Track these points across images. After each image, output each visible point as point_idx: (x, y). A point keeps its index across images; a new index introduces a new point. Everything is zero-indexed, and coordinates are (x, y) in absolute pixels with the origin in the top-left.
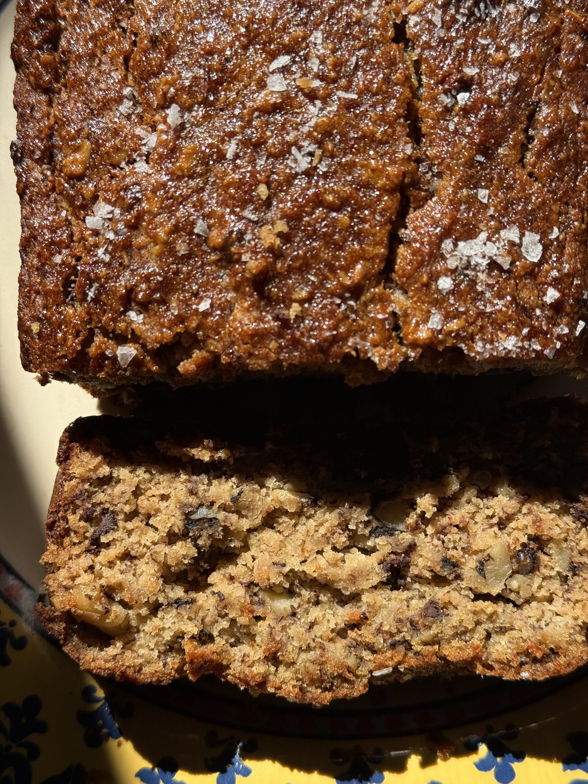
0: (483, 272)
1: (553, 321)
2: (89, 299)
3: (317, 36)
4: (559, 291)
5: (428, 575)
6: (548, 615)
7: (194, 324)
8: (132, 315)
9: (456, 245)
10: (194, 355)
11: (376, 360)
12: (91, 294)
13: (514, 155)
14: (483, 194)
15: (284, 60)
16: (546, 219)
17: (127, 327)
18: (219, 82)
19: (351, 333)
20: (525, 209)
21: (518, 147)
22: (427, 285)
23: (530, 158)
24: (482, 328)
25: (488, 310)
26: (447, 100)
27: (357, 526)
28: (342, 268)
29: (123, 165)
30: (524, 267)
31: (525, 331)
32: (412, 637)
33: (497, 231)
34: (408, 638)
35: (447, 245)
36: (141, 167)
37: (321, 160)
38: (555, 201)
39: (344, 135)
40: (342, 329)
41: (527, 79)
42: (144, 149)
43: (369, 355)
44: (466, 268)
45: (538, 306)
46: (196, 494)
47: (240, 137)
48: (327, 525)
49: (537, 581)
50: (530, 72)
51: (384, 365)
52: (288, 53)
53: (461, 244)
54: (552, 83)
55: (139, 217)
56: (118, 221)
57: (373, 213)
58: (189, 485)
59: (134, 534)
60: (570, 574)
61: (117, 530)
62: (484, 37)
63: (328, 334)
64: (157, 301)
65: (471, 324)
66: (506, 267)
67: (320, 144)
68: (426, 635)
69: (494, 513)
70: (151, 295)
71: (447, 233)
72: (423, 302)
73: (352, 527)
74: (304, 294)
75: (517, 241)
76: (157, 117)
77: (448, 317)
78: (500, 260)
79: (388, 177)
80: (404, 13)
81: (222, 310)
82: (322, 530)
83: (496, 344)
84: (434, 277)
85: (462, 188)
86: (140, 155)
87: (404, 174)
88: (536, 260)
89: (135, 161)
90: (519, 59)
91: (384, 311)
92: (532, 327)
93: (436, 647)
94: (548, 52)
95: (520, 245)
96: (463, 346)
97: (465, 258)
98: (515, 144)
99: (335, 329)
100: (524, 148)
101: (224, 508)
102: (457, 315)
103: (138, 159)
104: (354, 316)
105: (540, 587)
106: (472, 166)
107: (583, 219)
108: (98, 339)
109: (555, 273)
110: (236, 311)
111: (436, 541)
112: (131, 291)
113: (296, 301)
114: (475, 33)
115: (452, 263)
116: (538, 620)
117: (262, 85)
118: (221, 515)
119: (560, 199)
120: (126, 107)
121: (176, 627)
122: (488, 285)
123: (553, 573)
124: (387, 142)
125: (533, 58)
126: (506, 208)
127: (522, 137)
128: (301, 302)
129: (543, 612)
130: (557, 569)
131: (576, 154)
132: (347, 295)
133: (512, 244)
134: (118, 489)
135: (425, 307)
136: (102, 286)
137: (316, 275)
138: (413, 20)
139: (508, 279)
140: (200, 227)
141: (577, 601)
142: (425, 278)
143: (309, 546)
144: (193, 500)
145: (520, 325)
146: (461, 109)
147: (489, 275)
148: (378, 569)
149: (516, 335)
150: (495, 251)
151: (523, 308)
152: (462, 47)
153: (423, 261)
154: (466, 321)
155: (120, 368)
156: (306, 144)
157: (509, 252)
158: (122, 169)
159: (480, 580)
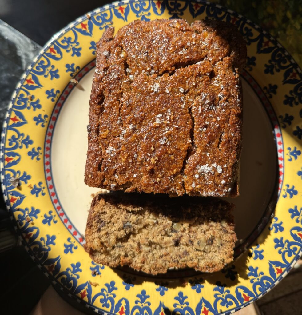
0: (206, 174)
1: (223, 188)
2: (105, 171)
3: (169, 110)
4: (225, 181)
5: (185, 244)
6: (214, 256)
7: (132, 180)
8: (116, 176)
9: (200, 167)
10: (131, 188)
11: (178, 193)
12: (105, 170)
13: (216, 145)
14: (208, 154)
15: (160, 115)
16: (223, 162)
17: (114, 179)
18: (143, 119)
19: (172, 186)
20: (218, 159)
21: (217, 143)
22: (192, 176)
23: (220, 146)
24: (205, 188)
25: (207, 184)
26: (201, 130)
27: (168, 230)
28: (171, 170)
29: (117, 137)
30: (217, 174)
31: (216, 190)
32: (179, 260)
33: (211, 164)
34: (178, 260)
35: (198, 166)
36: (121, 138)
37: (168, 141)
38: (226, 157)
39: (174, 136)
40: (170, 185)
41: (221, 126)
42: (123, 133)
43: (176, 192)
44: (202, 173)
45: (220, 184)
46: (127, 219)
47: (148, 134)
48: (160, 229)
49: (212, 247)
50: (222, 124)
51: (180, 195)
52: (161, 113)
53: (202, 167)
54: (227, 127)
55: (120, 152)
56: (114, 152)
57: (180, 156)
58: (125, 216)
59: (109, 227)
60: (220, 246)
61: (105, 226)
62: (211, 114)
63: (166, 187)
64: (123, 173)
65: (202, 187)
66: (213, 173)
67: (168, 138)
68: (183, 259)
69: (203, 229)
70: (121, 172)
71: (198, 163)
72: (191, 180)
73: (166, 230)
74: (161, 176)
75: (216, 167)
76: (126, 126)
77: (196, 184)
78: (211, 172)
79: (184, 148)
80: (191, 106)
81: (139, 177)
82: (159, 230)
83: (208, 193)
84: (194, 174)
85: (203, 152)
86: (122, 135)
87: (189, 147)
88: (220, 172)
89: (120, 136)
90: (219, 121)
91: (181, 181)
92: (218, 189)
93: (185, 262)
94: (227, 119)
95: (216, 168)
96: (200, 192)
97: (202, 170)
98: (217, 142)
99: (168, 186)
100: (219, 143)
101: (134, 223)
102: (199, 184)
103: (121, 136)
104: (173, 182)
105: (213, 249)
106: (205, 147)
107: (232, 162)
108: (106, 181)
109: (224, 176)
110: (143, 178)
111: (188, 235)
112: (116, 170)
113: (159, 177)
114: (209, 113)
115: (199, 171)
116: (212, 257)
117: (154, 121)
118: (133, 225)
119: (227, 157)
120: (118, 122)
121: (119, 253)
122: (207, 177)
123: (216, 245)
124: (185, 139)
125: (223, 121)
126: (213, 158)
127: (219, 140)
128: (160, 178)
129: (213, 255)
130: (217, 244)
131: (232, 146)
132: (172, 177)
133: (214, 167)
134: (106, 215)
135: (191, 181)
136: (109, 168)
137: (164, 171)
138: (194, 108)
139: (213, 176)
140: (135, 156)
141: (221, 253)
142: (192, 174)
143: (155, 234)
144: (126, 220)
145: (215, 189)
146: (204, 132)
147: (208, 175)
148: (172, 241)
149: (214, 191)
150: (210, 169)
151: (216, 184)
152: (205, 116)
153: (192, 169)
154: (201, 186)
155: (111, 188)
156: (164, 137)
157: (214, 170)
158: (116, 138)
159: (198, 246)
